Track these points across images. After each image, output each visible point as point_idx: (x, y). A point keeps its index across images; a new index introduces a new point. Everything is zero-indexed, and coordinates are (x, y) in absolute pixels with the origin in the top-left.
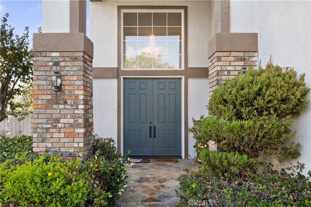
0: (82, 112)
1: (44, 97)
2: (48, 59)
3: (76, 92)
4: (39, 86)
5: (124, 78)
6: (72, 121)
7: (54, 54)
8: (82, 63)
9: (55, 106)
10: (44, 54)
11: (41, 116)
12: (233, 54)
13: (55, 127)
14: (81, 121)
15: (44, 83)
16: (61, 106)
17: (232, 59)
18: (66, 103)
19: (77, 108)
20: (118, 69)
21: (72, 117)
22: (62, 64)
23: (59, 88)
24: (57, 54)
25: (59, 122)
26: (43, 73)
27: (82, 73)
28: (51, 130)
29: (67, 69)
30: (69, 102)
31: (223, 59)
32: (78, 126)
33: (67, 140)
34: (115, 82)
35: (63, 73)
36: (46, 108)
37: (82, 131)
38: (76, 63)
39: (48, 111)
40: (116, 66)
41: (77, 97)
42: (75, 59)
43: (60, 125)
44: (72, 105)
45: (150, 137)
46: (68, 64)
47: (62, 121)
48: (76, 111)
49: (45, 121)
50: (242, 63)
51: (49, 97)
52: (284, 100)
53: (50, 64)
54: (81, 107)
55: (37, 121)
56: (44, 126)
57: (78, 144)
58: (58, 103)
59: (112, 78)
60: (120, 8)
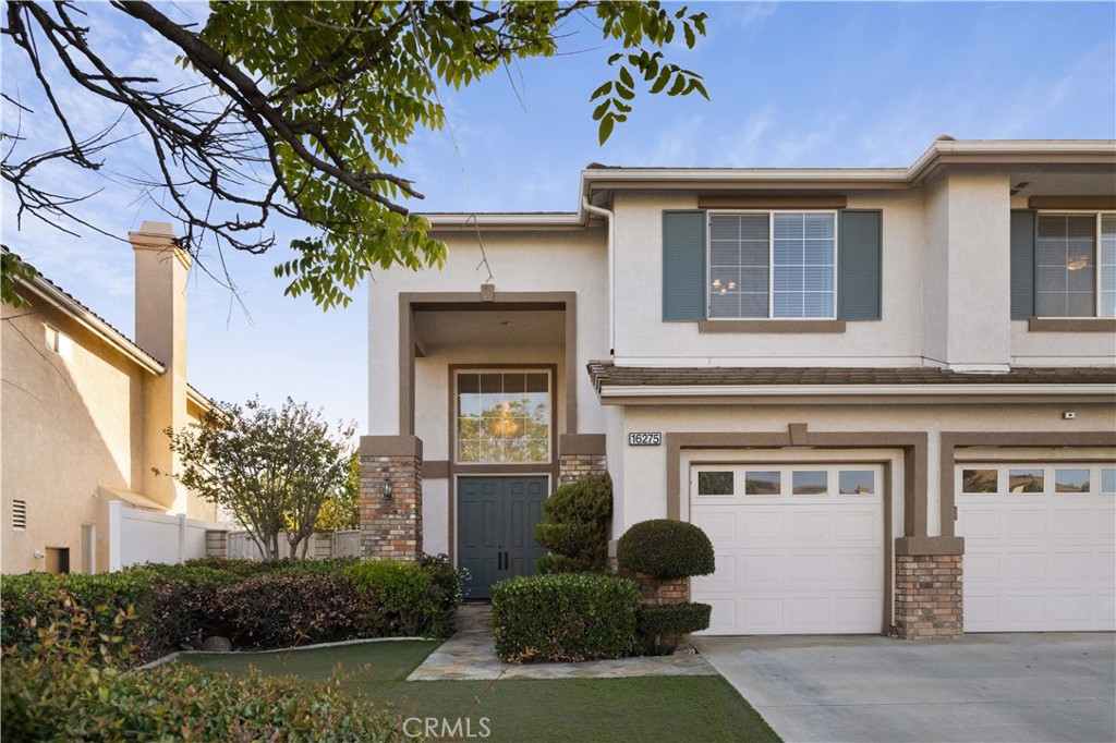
0: (413, 522)
1: (372, 506)
2: (377, 464)
3: (407, 501)
4: (366, 494)
5: (458, 477)
6: (403, 532)
7: (383, 459)
8: (413, 469)
9: (384, 516)
10: (372, 459)
11: (369, 527)
12: (579, 457)
13: (384, 539)
14: (412, 532)
15: (372, 491)
16: (391, 516)
17: (577, 462)
18: (396, 512)
19: (408, 518)
20: (449, 463)
21: (403, 528)
22: (392, 470)
23: (389, 497)
24: (387, 459)
25: (388, 534)
26: (370, 480)
27: (413, 479)
28: (380, 543)
29: (397, 475)
30: (399, 511)
31: (568, 463)
32: (410, 538)
33: (397, 553)
34: (444, 483)
35: (393, 480)
36: (375, 518)
37: (413, 543)
38: (407, 469)
39: (377, 522)
40: (447, 459)
41: (408, 505)
42: (405, 464)
43: (389, 537)
44: (402, 515)
45: (500, 568)
46: (399, 470)
47: (391, 532)
48: (407, 522)
49: (373, 532)
50: (589, 467)
51: (378, 506)
52: (591, 507)
53: (379, 469)
54: (413, 516)
55: (365, 533)
56: (373, 538)
57: (409, 558)
58: (387, 513)
59: (440, 476)
60: (452, 367)
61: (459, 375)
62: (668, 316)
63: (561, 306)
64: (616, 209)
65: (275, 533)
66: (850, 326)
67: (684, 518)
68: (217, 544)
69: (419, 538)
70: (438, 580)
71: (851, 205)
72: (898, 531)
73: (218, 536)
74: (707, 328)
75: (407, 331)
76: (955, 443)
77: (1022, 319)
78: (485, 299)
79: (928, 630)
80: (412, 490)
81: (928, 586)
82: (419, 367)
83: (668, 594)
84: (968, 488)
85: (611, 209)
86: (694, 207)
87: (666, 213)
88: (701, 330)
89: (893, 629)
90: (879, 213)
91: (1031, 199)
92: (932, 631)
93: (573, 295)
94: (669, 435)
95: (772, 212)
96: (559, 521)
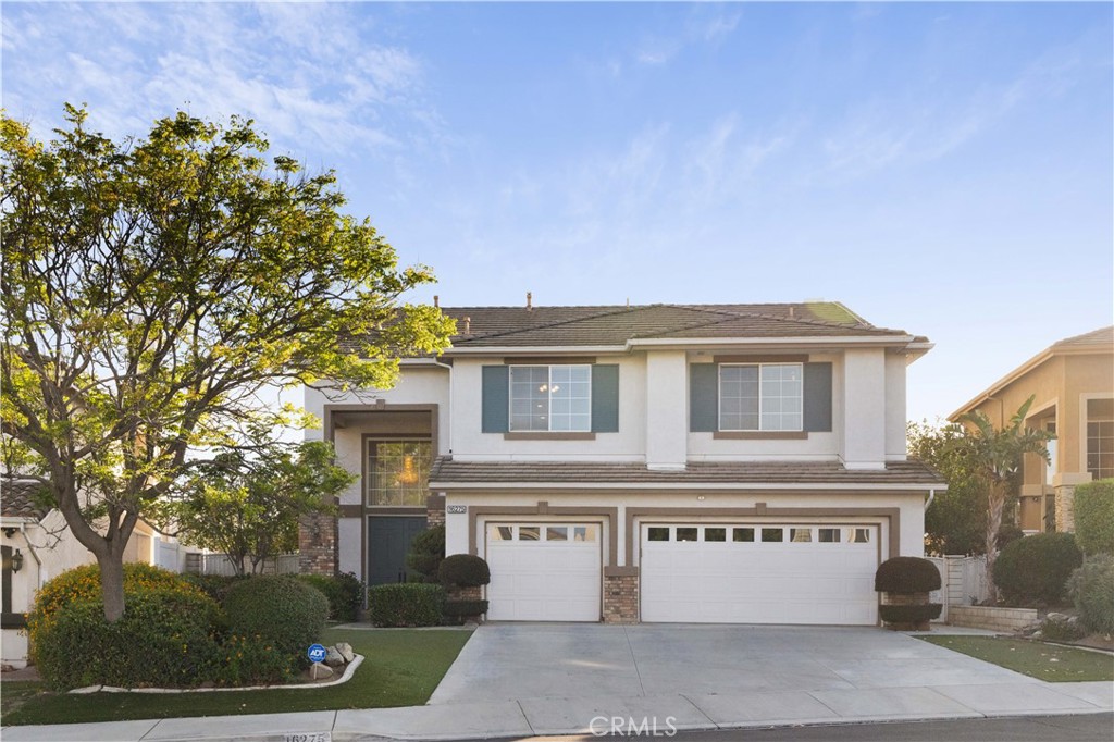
0: (333, 551)
1: (306, 541)
3: (329, 538)
4: (302, 533)
5: (370, 517)
6: (325, 558)
8: (333, 517)
9: (314, 547)
11: (305, 554)
12: (439, 511)
13: (314, 562)
14: (332, 558)
15: (306, 531)
16: (318, 548)
17: (439, 514)
18: (321, 545)
20: (362, 506)
21: (326, 555)
22: (319, 518)
23: (317, 535)
25: (317, 559)
26: (305, 524)
27: (333, 521)
28: (311, 564)
29: (323, 521)
30: (324, 544)
31: (432, 515)
32: (331, 561)
33: (322, 571)
34: (358, 521)
35: (319, 524)
36: (308, 548)
37: (332, 564)
38: (329, 517)
39: (310, 551)
40: (360, 503)
41: (329, 540)
42: (328, 514)
43: (317, 561)
44: (326, 547)
46: (324, 517)
47: (318, 557)
48: (329, 551)
49: (307, 558)
51: (310, 541)
54: (332, 548)
55: (302, 557)
56: (307, 561)
57: (330, 574)
58: (316, 545)
59: (355, 516)
60: (364, 436)
61: (370, 442)
62: (485, 430)
63: (430, 411)
64: (455, 364)
65: (243, 555)
66: (598, 435)
67: (481, 555)
68: (194, 563)
69: (336, 562)
70: (346, 587)
71: (599, 362)
72: (606, 563)
73: (194, 557)
74: (509, 437)
75: (329, 422)
76: (632, 513)
77: (708, 431)
78: (379, 409)
79: (617, 618)
80: (332, 531)
81: (617, 593)
82: (338, 434)
83: (470, 595)
84: (651, 538)
85: (451, 365)
86: (502, 363)
87: (484, 367)
88: (506, 438)
89: (602, 619)
90: (617, 366)
91: (715, 357)
92: (620, 619)
93: (436, 406)
94: (470, 507)
95: (550, 366)
96: (419, 553)
